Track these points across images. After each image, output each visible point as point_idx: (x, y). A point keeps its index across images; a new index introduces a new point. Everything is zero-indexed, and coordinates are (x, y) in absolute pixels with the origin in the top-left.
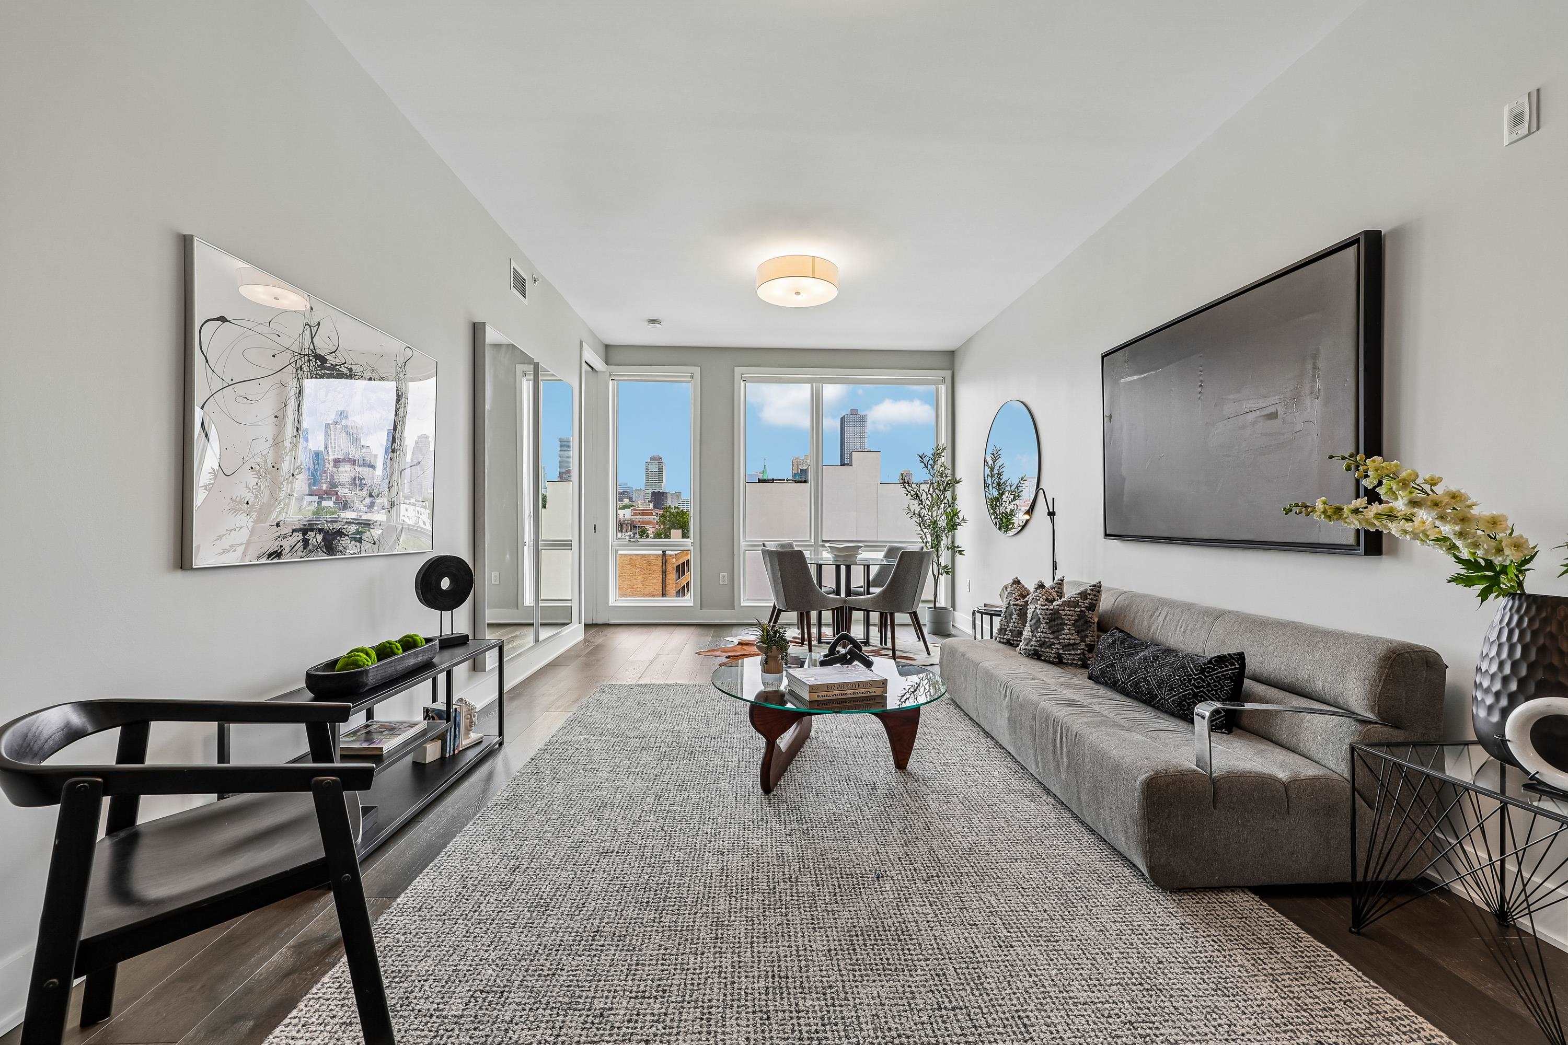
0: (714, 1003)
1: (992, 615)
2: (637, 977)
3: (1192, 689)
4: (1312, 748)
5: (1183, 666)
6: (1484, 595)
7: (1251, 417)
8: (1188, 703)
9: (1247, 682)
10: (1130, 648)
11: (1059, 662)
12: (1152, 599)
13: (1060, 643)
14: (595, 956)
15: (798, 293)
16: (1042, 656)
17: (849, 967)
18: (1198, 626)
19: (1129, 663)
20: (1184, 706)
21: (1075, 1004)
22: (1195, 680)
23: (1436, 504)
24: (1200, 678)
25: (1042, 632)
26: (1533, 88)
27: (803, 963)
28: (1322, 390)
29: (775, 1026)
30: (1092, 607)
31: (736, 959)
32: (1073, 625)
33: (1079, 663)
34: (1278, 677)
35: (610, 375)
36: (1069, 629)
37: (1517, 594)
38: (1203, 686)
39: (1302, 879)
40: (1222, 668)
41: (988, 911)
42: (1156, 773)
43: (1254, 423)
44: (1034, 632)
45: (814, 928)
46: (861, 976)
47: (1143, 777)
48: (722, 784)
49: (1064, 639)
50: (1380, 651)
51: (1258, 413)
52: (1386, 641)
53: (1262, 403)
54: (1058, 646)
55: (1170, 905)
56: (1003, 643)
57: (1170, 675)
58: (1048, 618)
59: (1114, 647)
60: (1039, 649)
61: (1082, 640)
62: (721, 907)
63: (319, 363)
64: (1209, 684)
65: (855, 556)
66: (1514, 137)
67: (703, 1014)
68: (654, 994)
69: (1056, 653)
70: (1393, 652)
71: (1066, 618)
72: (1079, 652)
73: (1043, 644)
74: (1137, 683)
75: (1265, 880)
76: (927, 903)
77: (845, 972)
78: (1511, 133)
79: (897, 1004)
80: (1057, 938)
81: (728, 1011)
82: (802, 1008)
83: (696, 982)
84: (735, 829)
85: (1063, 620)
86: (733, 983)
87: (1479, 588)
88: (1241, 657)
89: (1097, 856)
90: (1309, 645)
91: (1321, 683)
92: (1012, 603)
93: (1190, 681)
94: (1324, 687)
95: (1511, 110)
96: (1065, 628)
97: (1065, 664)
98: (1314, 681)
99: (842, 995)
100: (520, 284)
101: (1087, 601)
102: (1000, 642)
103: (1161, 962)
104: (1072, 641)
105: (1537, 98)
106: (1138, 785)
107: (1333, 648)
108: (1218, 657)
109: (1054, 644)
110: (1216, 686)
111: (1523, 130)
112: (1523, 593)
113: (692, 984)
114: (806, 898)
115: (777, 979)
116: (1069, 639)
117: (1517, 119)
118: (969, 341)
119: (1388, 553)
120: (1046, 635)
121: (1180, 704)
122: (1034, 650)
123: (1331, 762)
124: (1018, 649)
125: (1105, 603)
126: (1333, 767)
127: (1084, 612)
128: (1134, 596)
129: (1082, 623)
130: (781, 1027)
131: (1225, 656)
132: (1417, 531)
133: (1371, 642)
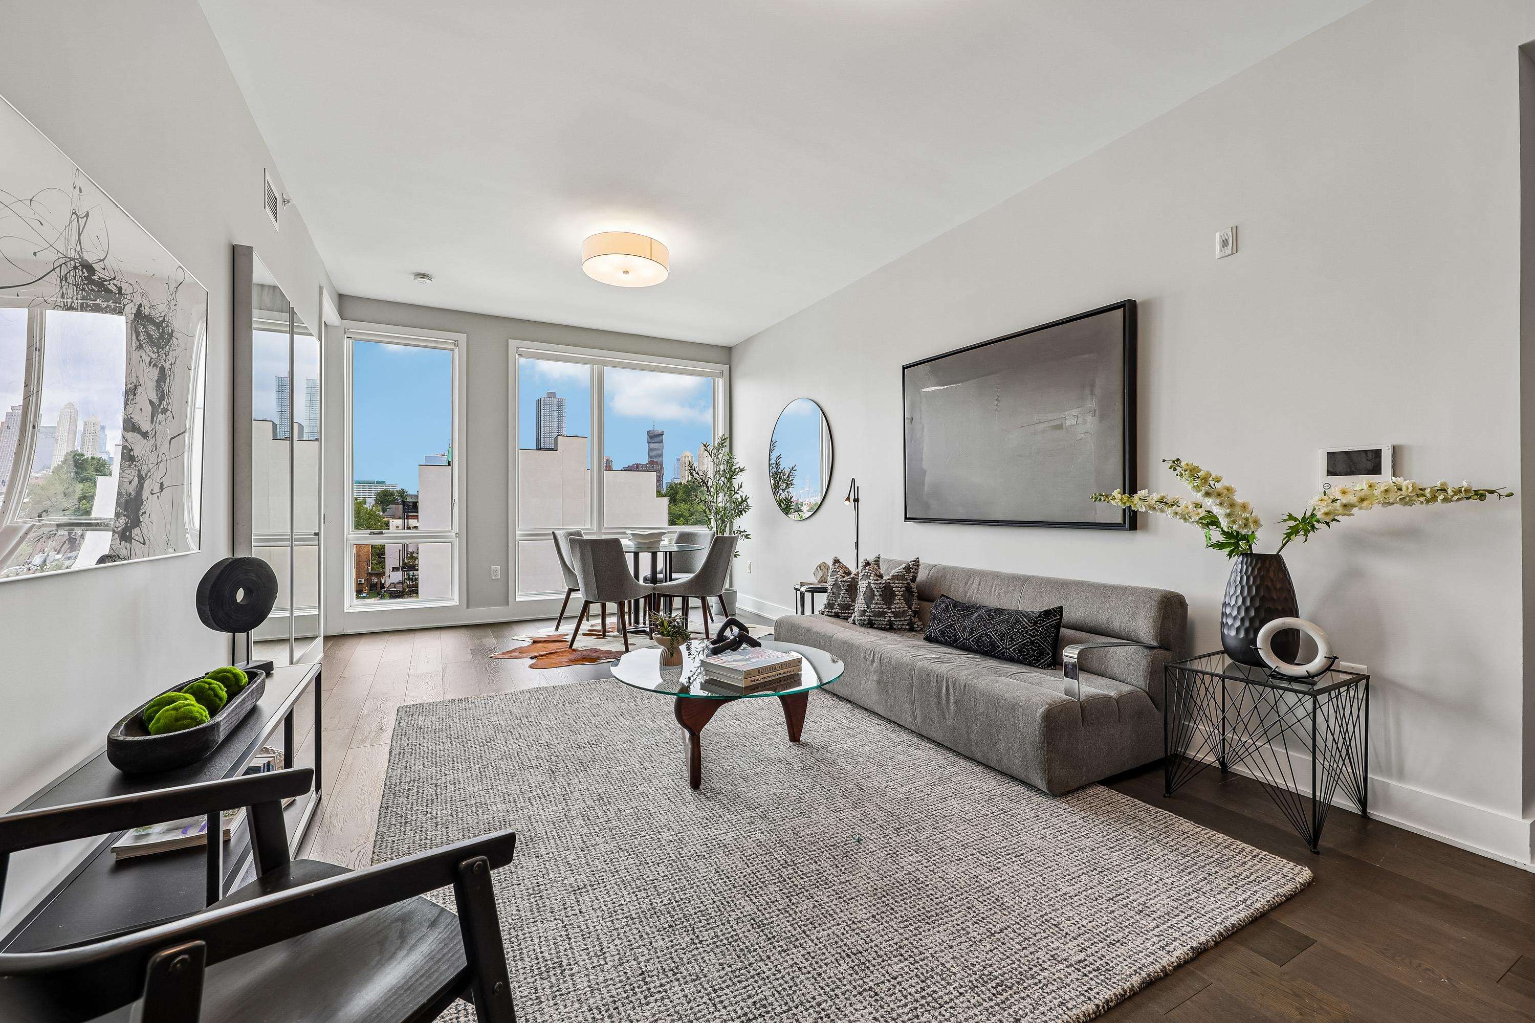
0: (819, 999)
1: (813, 593)
2: (726, 1003)
3: (1029, 638)
4: (1117, 671)
5: (1018, 621)
6: (1230, 555)
7: (1040, 427)
8: (1027, 650)
9: (1062, 629)
10: (964, 610)
11: (890, 628)
12: (963, 570)
13: (892, 612)
14: (663, 998)
15: (626, 272)
16: (875, 624)
17: (902, 925)
18: (1010, 588)
19: (966, 623)
20: (1024, 652)
21: (1070, 898)
22: (1031, 630)
23: (1219, 495)
24: (1034, 629)
25: (876, 604)
26: (1234, 225)
27: (862, 935)
28: (1097, 411)
29: (888, 999)
30: (914, 579)
31: (803, 952)
32: (902, 595)
33: (907, 627)
34: (1084, 623)
35: (345, 333)
36: (899, 599)
37: (1248, 555)
38: (1037, 635)
39: (1127, 768)
40: (1049, 619)
41: (960, 845)
42: (1050, 705)
43: (1043, 432)
44: (868, 603)
45: (845, 901)
46: (916, 929)
47: (1041, 711)
48: (642, 789)
49: (895, 608)
50: (1157, 598)
51: (1046, 425)
52: (1160, 590)
53: (1050, 416)
54: (890, 614)
55: (1063, 806)
56: (831, 616)
57: (1009, 629)
58: (882, 591)
59: (949, 611)
60: (873, 618)
61: (909, 608)
62: (748, 908)
63: (86, 274)
64: (1041, 633)
65: (658, 542)
66: (1223, 254)
67: (818, 1013)
68: (757, 1013)
69: (888, 621)
70: (1165, 597)
71: (896, 589)
72: (908, 618)
73: (876, 614)
74: (979, 638)
75: (1108, 774)
76: (913, 852)
77: (901, 931)
78: (1221, 251)
79: (961, 943)
80: (1021, 852)
81: (837, 1001)
82: (895, 974)
83: (786, 986)
84: (695, 831)
85: (894, 592)
86: (820, 974)
87: (1227, 550)
88: (1061, 609)
89: (994, 783)
90: (1105, 597)
91: (1118, 623)
92: (840, 580)
93: (1027, 632)
94: (1120, 626)
95: (1221, 236)
96: (896, 598)
97: (895, 629)
98: (1112, 623)
99: (916, 951)
100: (273, 203)
101: (911, 575)
102: (827, 615)
103: (1093, 850)
104: (902, 609)
105: (1236, 231)
106: (1038, 717)
107: (1123, 598)
108: (1045, 611)
109: (887, 613)
110: (1046, 634)
111: (1228, 250)
112: (1251, 553)
113: (784, 989)
114: (816, 877)
115: (853, 957)
116: (900, 608)
117: (1225, 243)
118: (749, 341)
119: (1142, 528)
120: (880, 606)
121: (1020, 651)
122: (869, 619)
123: (1132, 678)
124: (851, 620)
125: (922, 575)
126: (1135, 683)
127: (909, 583)
128: (945, 568)
129: (908, 595)
130: (893, 997)
131: (1050, 610)
132: (1184, 513)
133: (1148, 592)
